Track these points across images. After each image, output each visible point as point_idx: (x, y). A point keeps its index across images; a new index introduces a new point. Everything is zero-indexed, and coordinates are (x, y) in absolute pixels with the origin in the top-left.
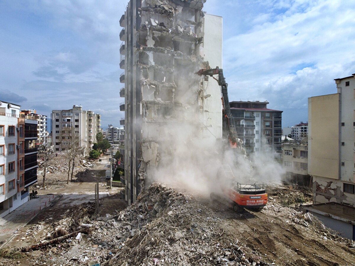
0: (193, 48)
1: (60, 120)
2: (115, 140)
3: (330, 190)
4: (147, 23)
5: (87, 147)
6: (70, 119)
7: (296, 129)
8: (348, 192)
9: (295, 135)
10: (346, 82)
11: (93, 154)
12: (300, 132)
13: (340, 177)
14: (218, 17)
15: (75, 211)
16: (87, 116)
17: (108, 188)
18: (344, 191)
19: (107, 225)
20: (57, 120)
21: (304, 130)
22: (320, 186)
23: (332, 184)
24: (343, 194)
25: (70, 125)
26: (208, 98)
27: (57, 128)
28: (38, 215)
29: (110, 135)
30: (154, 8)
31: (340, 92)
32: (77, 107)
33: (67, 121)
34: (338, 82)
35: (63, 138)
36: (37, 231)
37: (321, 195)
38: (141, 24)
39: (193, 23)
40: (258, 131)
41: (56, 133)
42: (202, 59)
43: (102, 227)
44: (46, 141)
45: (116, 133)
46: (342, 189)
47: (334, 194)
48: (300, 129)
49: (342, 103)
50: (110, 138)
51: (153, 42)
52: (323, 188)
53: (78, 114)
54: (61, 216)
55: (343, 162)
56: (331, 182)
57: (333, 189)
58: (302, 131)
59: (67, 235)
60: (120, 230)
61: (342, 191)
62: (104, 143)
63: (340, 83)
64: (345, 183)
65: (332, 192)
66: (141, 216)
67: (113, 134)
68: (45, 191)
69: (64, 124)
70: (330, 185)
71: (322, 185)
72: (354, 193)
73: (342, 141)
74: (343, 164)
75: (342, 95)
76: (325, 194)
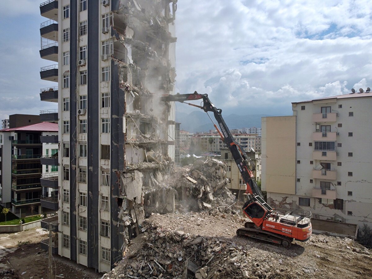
3: (285, 205)
8: (303, 205)
10: (302, 107)
13: (296, 192)
18: (299, 204)
22: (274, 202)
23: (287, 199)
24: (299, 207)
31: (296, 115)
34: (294, 105)
46: (297, 203)
47: (289, 208)
49: (298, 125)
52: (277, 203)
55: (299, 178)
56: (287, 197)
57: (288, 204)
63: (296, 106)
65: (288, 206)
70: (285, 200)
71: (276, 200)
72: (309, 205)
73: (298, 160)
74: (299, 180)
75: (298, 118)
76: (280, 209)
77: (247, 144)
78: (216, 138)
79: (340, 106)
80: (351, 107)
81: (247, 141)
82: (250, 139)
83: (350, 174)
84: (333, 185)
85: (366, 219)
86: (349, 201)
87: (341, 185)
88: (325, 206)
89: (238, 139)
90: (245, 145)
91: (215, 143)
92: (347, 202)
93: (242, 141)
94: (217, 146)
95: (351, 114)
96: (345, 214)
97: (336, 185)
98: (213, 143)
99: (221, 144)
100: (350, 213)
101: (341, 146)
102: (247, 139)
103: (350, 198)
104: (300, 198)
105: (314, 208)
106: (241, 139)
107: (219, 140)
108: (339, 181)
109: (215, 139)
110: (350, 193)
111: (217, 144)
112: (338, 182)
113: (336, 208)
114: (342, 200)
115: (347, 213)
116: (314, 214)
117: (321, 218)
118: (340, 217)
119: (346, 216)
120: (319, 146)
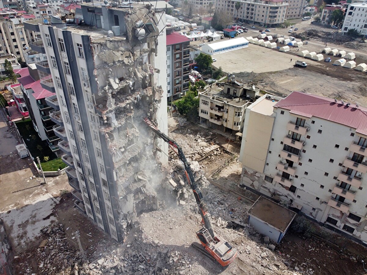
0: (148, 80)
3: (255, 176)
4: (106, 88)
8: (268, 181)
10: (282, 111)
13: (264, 172)
17: (42, 184)
18: (265, 179)
22: (248, 172)
24: (264, 181)
30: (112, 66)
31: (275, 116)
37: (247, 177)
39: (147, 51)
40: (169, 66)
42: (156, 85)
46: (264, 178)
49: (275, 124)
52: (250, 173)
56: (256, 172)
57: (257, 176)
61: (264, 179)
63: (277, 109)
65: (257, 178)
70: (255, 173)
72: (272, 182)
73: (270, 150)
74: (268, 164)
75: (276, 119)
76: (250, 178)
77: (276, 14)
78: (244, 3)
79: (313, 122)
80: (321, 126)
81: (277, 10)
82: (281, 8)
83: (306, 173)
84: (292, 177)
85: (309, 204)
86: (300, 190)
87: (297, 178)
88: (283, 187)
89: (267, 8)
90: (274, 15)
91: (242, 8)
92: (298, 190)
93: (271, 10)
94: (244, 12)
95: (320, 131)
97: (294, 177)
98: (240, 8)
99: (249, 11)
100: (299, 197)
101: (305, 152)
102: (277, 8)
103: (301, 188)
104: (266, 176)
105: (275, 185)
106: (271, 8)
107: (246, 6)
108: (297, 175)
109: (242, 4)
110: (302, 185)
111: (244, 10)
113: (290, 191)
114: (296, 188)
115: (297, 196)
116: (273, 189)
117: (278, 193)
118: (291, 196)
119: (295, 197)
120: (287, 148)
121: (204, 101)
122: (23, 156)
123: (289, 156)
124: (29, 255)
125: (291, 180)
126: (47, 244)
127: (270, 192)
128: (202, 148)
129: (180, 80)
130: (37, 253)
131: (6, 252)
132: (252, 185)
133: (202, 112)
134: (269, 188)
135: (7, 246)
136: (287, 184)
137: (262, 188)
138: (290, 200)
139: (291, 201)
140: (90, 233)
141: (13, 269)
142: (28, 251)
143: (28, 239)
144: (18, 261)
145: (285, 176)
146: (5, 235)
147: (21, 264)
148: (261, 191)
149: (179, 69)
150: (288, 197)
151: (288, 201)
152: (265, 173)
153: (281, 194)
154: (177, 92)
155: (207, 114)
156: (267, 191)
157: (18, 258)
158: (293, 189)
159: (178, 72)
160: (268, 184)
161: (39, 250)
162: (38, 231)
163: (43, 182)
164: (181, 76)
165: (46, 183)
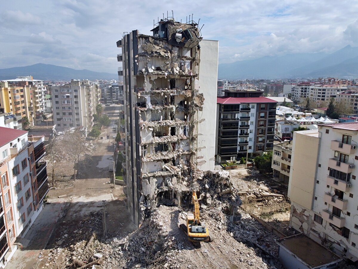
0: (188, 83)
1: (59, 96)
2: (114, 100)
3: (304, 216)
4: (144, 70)
5: (88, 122)
6: (69, 96)
7: (296, 89)
8: (317, 222)
9: (295, 94)
10: (327, 130)
11: (95, 133)
12: (300, 92)
13: (312, 209)
14: (214, 42)
15: (87, 233)
16: (86, 91)
17: (112, 188)
18: (315, 220)
19: (115, 254)
20: (56, 96)
21: (304, 90)
22: (296, 210)
23: (305, 212)
24: (314, 222)
25: (70, 102)
26: (203, 122)
27: (57, 104)
28: (54, 230)
29: (109, 95)
30: (150, 54)
31: (320, 137)
32: (75, 81)
33: (67, 97)
34: (320, 127)
35: (64, 114)
36: (57, 254)
37: (296, 217)
38: (138, 70)
39: (189, 59)
40: (253, 122)
41: (57, 109)
42: (197, 91)
43: (111, 256)
44: (46, 107)
45: (115, 92)
46: (313, 218)
47: (306, 220)
48: (301, 90)
49: (321, 147)
50: (109, 97)
51: (150, 86)
52: (298, 212)
53: (77, 90)
54: (75, 232)
55: (317, 196)
56: (305, 210)
57: (306, 216)
58: (302, 91)
59: (83, 267)
60: (125, 260)
61: (313, 219)
62: (104, 119)
63: (321, 128)
64: (316, 214)
65: (305, 218)
66: (143, 249)
67: (111, 94)
68: (55, 191)
69: (64, 100)
70: (304, 212)
71: (297, 209)
72: (322, 224)
73: (317, 179)
74: (316, 198)
75: (322, 140)
76: (299, 218)
84: (343, 214)
86: (354, 234)
87: (350, 216)
88: (334, 230)
92: (352, 234)
96: (349, 243)
97: (345, 214)
100: (354, 244)
101: (355, 179)
103: (356, 231)
105: (325, 228)
108: (349, 212)
112: (347, 212)
113: (343, 235)
114: (349, 230)
115: (351, 243)
116: (324, 233)
117: (329, 239)
118: (345, 244)
119: (350, 246)
120: (333, 173)
121: (277, 151)
122: (110, 169)
123: (336, 182)
124: (73, 223)
125: (342, 218)
126: (88, 220)
127: (320, 237)
128: (260, 190)
129: (264, 138)
130: (78, 224)
131: (61, 217)
132: (301, 228)
133: (274, 163)
134: (319, 232)
135: (64, 214)
136: (337, 222)
137: (311, 232)
138: (343, 249)
139: (345, 250)
140: (123, 224)
141: (57, 227)
142: (74, 221)
143: (79, 215)
144: (64, 224)
145: (336, 212)
146: (67, 208)
147: (64, 226)
148: (311, 236)
149: (262, 127)
150: (341, 244)
151: (341, 251)
152: (314, 210)
153: (333, 241)
154: (259, 150)
155: (279, 165)
156: (317, 235)
157: (65, 223)
158: (345, 232)
159: (262, 130)
160: (318, 227)
161: (81, 222)
162: (89, 212)
163: (113, 186)
164: (265, 134)
165: (115, 187)
